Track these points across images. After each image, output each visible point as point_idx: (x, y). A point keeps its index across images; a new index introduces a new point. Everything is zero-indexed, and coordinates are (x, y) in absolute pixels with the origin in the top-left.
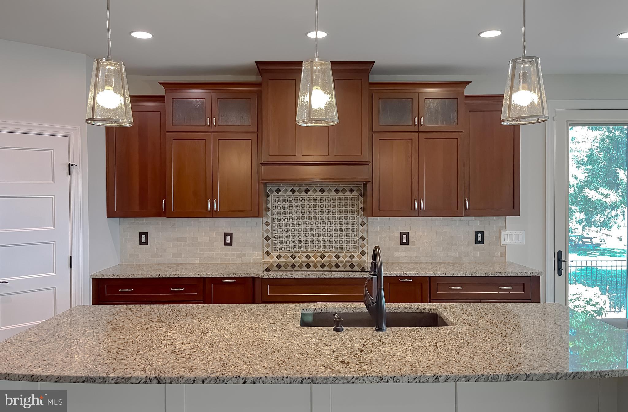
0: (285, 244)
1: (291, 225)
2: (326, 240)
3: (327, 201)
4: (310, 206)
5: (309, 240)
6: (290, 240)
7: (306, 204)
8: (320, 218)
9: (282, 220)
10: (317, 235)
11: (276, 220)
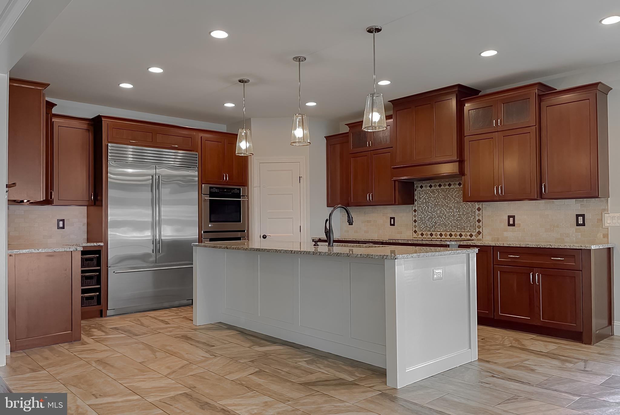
0: (426, 225)
1: (430, 211)
2: (453, 222)
3: (453, 192)
4: (442, 197)
5: (441, 223)
6: (429, 222)
7: (440, 196)
8: (449, 206)
9: (424, 208)
10: (447, 219)
11: (420, 208)
